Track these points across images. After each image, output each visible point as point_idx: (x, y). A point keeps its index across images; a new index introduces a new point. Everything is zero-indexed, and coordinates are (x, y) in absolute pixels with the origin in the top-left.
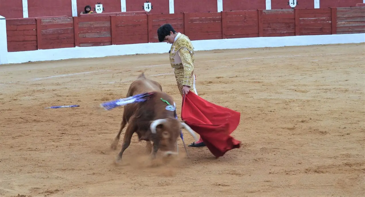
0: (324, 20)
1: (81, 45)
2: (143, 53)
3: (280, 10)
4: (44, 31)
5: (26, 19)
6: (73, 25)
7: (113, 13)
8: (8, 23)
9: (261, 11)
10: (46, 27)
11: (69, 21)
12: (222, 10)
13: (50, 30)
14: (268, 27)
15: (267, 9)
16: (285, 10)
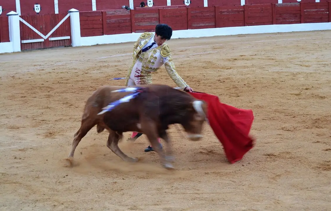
0: (323, 11)
1: (137, 31)
2: (183, 37)
3: (289, 4)
4: (108, 21)
5: (94, 12)
6: (131, 16)
7: (160, 7)
8: (81, 15)
9: (275, 5)
10: (110, 18)
11: (127, 13)
12: (244, 4)
13: (113, 20)
14: (280, 17)
15: (279, 3)
16: (293, 4)
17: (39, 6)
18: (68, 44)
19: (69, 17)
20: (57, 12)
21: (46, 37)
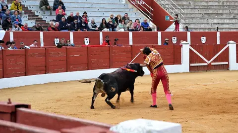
17: (205, 38)
18: (226, 67)
19: (228, 48)
20: (218, 43)
21: (209, 62)
